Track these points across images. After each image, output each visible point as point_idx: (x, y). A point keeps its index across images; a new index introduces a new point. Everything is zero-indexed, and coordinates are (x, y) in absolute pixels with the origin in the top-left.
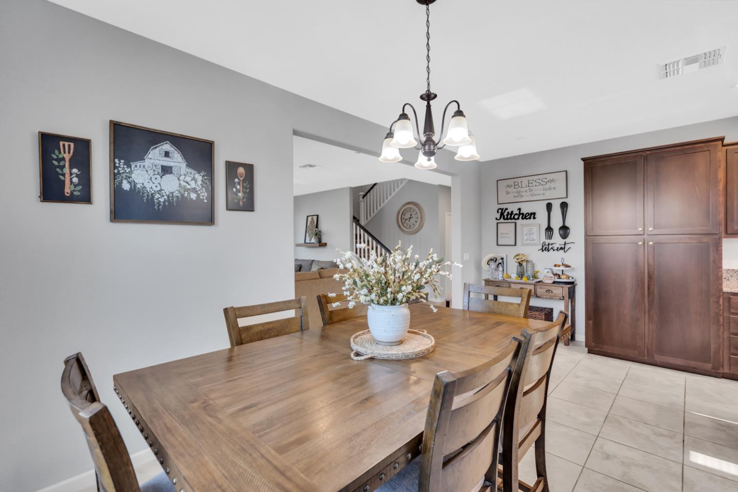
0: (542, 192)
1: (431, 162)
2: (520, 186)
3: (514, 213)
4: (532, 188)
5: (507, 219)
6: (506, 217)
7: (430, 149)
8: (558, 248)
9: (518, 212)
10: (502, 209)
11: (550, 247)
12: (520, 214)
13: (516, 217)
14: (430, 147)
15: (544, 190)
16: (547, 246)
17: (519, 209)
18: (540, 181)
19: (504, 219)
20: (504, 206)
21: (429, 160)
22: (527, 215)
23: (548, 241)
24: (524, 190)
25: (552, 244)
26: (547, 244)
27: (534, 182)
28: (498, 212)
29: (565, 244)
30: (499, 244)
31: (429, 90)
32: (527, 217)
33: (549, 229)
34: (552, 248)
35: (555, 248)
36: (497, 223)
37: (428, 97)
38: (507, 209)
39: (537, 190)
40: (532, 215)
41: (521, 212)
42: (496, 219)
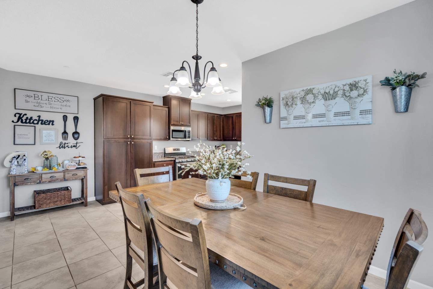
0: (60, 107)
1: (198, 95)
2: (40, 99)
3: (34, 118)
4: (51, 102)
5: (26, 123)
6: (24, 121)
7: (197, 88)
8: (72, 146)
9: (37, 118)
10: (20, 114)
11: (66, 145)
12: (39, 120)
13: (35, 122)
14: (197, 87)
15: (61, 105)
16: (64, 145)
17: (39, 117)
18: (58, 99)
19: (22, 122)
20: (23, 112)
21: (197, 94)
22: (46, 122)
23: (64, 142)
24: (44, 103)
25: (67, 144)
26: (63, 143)
27: (53, 99)
28: (15, 116)
29: (77, 143)
30: (16, 143)
31: (197, 54)
32: (46, 123)
33: (65, 133)
34: (67, 146)
35: (70, 146)
36: (15, 126)
37: (197, 58)
38: (26, 115)
39: (56, 105)
40: (52, 122)
41: (41, 119)
42: (13, 121)
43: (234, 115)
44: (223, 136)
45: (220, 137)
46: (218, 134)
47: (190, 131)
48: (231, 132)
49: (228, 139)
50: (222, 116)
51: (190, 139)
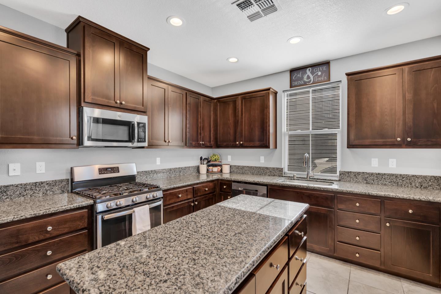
43: (239, 97)
44: (216, 139)
45: (210, 142)
46: (207, 134)
47: (145, 124)
48: (232, 131)
49: (225, 144)
50: (213, 101)
51: (146, 144)
